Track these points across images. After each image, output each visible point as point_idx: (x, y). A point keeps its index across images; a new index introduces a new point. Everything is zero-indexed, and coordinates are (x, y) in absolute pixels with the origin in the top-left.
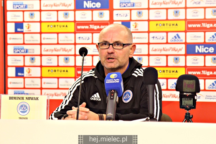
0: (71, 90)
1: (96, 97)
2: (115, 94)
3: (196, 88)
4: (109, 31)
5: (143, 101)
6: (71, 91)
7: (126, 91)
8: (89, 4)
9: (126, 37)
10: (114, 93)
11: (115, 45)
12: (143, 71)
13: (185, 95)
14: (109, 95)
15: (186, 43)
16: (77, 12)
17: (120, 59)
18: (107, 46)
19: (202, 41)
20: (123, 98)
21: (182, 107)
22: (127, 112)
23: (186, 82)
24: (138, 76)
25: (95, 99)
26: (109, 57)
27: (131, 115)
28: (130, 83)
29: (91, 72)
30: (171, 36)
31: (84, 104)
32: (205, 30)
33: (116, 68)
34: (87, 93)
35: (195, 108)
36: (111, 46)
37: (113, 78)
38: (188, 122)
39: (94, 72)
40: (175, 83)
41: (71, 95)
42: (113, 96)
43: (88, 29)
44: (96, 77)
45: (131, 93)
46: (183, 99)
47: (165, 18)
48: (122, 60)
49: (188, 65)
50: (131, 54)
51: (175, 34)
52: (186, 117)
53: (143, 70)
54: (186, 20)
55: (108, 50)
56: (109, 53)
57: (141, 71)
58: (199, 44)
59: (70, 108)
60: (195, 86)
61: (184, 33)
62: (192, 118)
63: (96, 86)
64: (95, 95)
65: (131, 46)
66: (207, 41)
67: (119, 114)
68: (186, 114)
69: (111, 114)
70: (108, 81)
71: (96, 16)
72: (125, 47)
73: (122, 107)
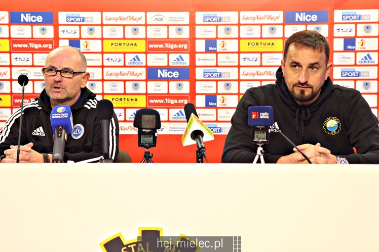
0: (8, 124)
1: (40, 131)
2: (64, 131)
3: (156, 124)
4: (58, 55)
5: (97, 137)
6: (8, 126)
7: (76, 125)
8: (27, 18)
9: (78, 64)
10: (61, 130)
11: (64, 72)
12: (97, 103)
13: (144, 132)
14: (56, 132)
15: (146, 66)
16: (12, 27)
17: (68, 90)
18: (53, 73)
19: (166, 64)
20: (72, 134)
21: (140, 145)
22: (77, 151)
23: (145, 117)
24: (91, 108)
25: (37, 134)
26: (56, 86)
27: (82, 153)
28: (81, 116)
29: (34, 103)
30: (129, 57)
31: (31, 144)
32: (168, 51)
33: (63, 99)
34: (28, 127)
35: (155, 146)
36: (59, 73)
37: (60, 112)
38: (147, 162)
39: (37, 102)
40: (134, 114)
41: (7, 130)
42: (61, 133)
43: (27, 48)
44: (40, 108)
45: (82, 127)
46: (142, 136)
47: (122, 37)
48: (70, 91)
49: (149, 92)
50: (83, 83)
51: (134, 56)
52: (145, 156)
53: (97, 101)
54: (146, 39)
55: (55, 77)
56: (55, 82)
57: (94, 102)
58: (162, 68)
59: (7, 146)
60: (155, 121)
61: (144, 55)
62: (152, 157)
63: (39, 119)
64: (38, 129)
65: (84, 74)
66: (171, 64)
67: (68, 154)
68: (146, 152)
69: (59, 155)
70: (54, 116)
71: (37, 32)
72: (76, 75)
73: (71, 145)
